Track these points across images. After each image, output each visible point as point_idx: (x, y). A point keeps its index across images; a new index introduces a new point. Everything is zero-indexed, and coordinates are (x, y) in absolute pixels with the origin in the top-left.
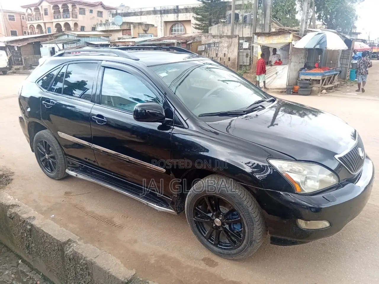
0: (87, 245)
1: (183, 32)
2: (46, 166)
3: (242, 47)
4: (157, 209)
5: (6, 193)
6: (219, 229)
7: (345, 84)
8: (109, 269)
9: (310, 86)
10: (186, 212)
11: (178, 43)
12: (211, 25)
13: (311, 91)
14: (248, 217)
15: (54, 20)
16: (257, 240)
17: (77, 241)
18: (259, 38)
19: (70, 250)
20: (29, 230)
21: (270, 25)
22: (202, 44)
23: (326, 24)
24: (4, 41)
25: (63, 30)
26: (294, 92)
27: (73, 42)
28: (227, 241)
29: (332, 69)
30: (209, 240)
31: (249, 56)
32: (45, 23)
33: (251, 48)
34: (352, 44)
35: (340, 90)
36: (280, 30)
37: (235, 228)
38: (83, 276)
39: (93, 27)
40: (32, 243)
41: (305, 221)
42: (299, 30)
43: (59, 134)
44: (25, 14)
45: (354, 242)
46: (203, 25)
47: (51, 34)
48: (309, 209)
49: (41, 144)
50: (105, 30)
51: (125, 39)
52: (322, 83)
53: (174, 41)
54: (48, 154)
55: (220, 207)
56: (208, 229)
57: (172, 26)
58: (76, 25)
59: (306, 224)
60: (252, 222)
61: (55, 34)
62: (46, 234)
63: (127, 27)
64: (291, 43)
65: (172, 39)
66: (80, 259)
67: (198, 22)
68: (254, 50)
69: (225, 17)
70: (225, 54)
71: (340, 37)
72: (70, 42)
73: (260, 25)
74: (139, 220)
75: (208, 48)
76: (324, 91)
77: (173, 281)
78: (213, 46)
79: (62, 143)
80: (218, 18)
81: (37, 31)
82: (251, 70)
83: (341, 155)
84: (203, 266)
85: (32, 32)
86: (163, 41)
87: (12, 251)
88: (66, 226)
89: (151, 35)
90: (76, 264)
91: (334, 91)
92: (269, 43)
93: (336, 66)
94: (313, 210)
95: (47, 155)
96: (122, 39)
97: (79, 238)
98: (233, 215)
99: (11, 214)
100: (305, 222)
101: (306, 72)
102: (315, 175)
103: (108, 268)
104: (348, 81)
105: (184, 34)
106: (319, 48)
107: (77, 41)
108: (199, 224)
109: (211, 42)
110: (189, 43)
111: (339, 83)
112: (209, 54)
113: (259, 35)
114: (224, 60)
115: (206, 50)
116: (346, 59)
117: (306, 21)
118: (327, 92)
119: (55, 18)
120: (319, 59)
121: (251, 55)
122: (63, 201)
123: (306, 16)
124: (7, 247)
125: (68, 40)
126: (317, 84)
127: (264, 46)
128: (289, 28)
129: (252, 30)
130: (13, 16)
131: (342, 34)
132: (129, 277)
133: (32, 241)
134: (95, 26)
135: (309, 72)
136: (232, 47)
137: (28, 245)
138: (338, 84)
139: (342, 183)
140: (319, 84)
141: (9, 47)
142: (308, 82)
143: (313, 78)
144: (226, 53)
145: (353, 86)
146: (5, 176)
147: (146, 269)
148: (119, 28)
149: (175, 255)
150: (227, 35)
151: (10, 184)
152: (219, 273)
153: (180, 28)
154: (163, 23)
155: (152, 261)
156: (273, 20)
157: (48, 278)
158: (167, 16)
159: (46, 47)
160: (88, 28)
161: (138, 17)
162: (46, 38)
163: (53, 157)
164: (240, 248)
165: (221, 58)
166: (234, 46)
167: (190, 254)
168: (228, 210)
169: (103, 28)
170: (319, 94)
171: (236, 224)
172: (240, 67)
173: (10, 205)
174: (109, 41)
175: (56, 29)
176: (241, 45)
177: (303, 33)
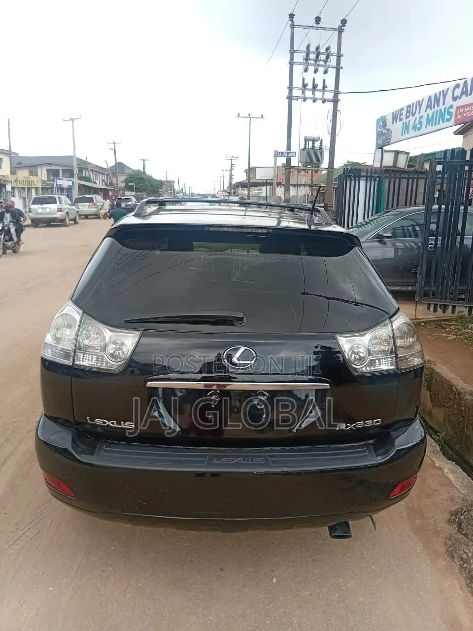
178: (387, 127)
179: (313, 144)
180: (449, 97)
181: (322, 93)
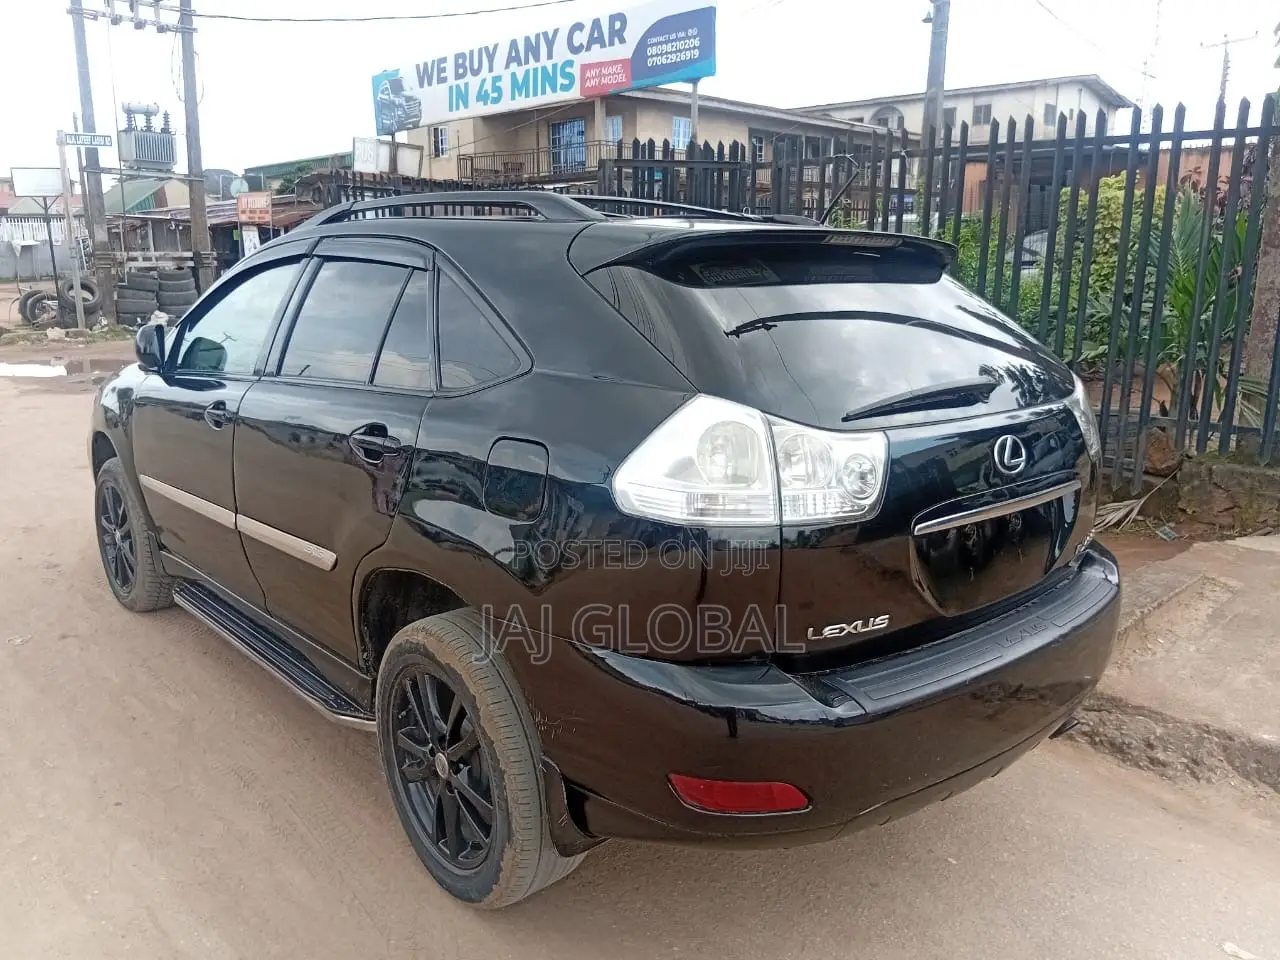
178: (407, 93)
179: (148, 121)
180: (561, 44)
181: (152, 9)
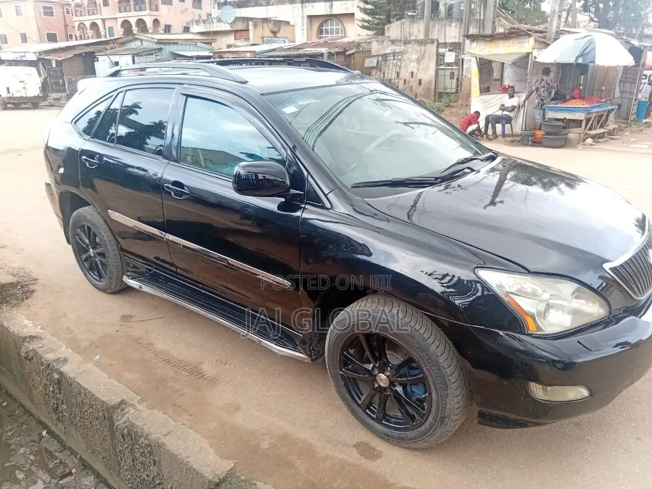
0: (152, 411)
1: (340, 35)
2: (91, 269)
3: (444, 60)
4: (277, 351)
5: (22, 315)
6: (386, 393)
7: (628, 128)
8: (188, 457)
9: (565, 131)
10: (326, 359)
11: (329, 53)
12: (389, 22)
13: (566, 141)
14: (436, 373)
15: (119, 15)
16: (452, 415)
17: (137, 404)
18: (474, 44)
19: (124, 419)
20: (56, 381)
21: (494, 22)
22: (372, 55)
23: (596, 19)
24: (34, 51)
25: (135, 32)
26: (534, 142)
27: (149, 52)
28: (400, 414)
29: (604, 100)
30: (367, 411)
31: (455, 77)
32: (104, 20)
33: (459, 62)
34: (643, 56)
35: (618, 139)
36: (512, 30)
37: (414, 392)
38: (146, 466)
39: (185, 27)
40: (62, 403)
41: (544, 387)
42: (546, 30)
43: (109, 213)
44: (70, 5)
45: (635, 422)
46: (376, 22)
47: (112, 38)
48: (551, 364)
49: (81, 231)
50: (205, 31)
51: (239, 47)
52: (586, 126)
53: (324, 50)
54: (94, 248)
55: (387, 352)
56: (366, 391)
57: (322, 23)
58: (156, 22)
59: (545, 391)
60: (445, 384)
61: (121, 38)
62: (84, 389)
63: (243, 26)
64: (532, 53)
65: (320, 47)
66: (140, 437)
67: (367, 17)
68: (465, 66)
69: (414, 8)
70: (412, 72)
71: (620, 42)
72: (144, 53)
73: (477, 21)
74: (247, 369)
75: (383, 63)
76: (589, 141)
77: (300, 484)
78: (392, 58)
79: (115, 230)
80: (403, 9)
81: (90, 33)
82: (459, 102)
83: (616, 263)
84: (354, 457)
85: (83, 36)
86: (304, 50)
87: (31, 415)
88: (118, 376)
89: (284, 39)
90: (133, 444)
91: (607, 140)
92: (491, 53)
93: (612, 95)
94: (558, 365)
95: (91, 250)
96: (233, 47)
97: (139, 398)
98: (411, 368)
99: (27, 353)
100: (543, 389)
101: (558, 106)
102: (565, 300)
103: (187, 455)
104: (633, 123)
105: (342, 37)
106: (581, 64)
107: (157, 51)
108: (350, 382)
109: (388, 51)
110: (350, 55)
111: (616, 126)
112: (384, 72)
113: (473, 38)
114: (411, 85)
115: (379, 67)
116: (631, 83)
117: (560, 14)
118: (594, 142)
119: (120, 11)
120: (582, 83)
121: (459, 76)
122: (118, 331)
123: (559, 5)
124: (24, 407)
125: (141, 48)
126: (576, 127)
127: (482, 59)
128: (529, 27)
129: (462, 30)
130: (51, 8)
131: (625, 37)
132: (222, 473)
133: (62, 400)
134: (189, 23)
135: (563, 105)
136: (426, 61)
137: (56, 406)
138: (614, 129)
139: (616, 315)
140: (580, 127)
141: (43, 61)
142: (560, 123)
143: (569, 116)
144: (415, 71)
145: (641, 131)
146: (21, 286)
147: (252, 459)
148: (228, 28)
149: (305, 435)
150: (418, 38)
151: (29, 300)
152: (384, 471)
153: (335, 27)
154: (305, 20)
155: (265, 445)
156: (500, 12)
157: (90, 465)
158: (313, 7)
159: (104, 62)
160: (177, 27)
161: (262, 7)
162: (106, 46)
163: (102, 255)
164: (423, 428)
165: (405, 80)
166: (429, 59)
167: (333, 434)
168: (402, 360)
169: (202, 28)
170: (579, 145)
171: (416, 385)
172: (439, 96)
173: (26, 337)
174: (211, 50)
175: (123, 29)
176: (441, 57)
177: (553, 36)
